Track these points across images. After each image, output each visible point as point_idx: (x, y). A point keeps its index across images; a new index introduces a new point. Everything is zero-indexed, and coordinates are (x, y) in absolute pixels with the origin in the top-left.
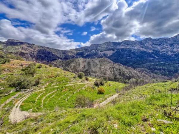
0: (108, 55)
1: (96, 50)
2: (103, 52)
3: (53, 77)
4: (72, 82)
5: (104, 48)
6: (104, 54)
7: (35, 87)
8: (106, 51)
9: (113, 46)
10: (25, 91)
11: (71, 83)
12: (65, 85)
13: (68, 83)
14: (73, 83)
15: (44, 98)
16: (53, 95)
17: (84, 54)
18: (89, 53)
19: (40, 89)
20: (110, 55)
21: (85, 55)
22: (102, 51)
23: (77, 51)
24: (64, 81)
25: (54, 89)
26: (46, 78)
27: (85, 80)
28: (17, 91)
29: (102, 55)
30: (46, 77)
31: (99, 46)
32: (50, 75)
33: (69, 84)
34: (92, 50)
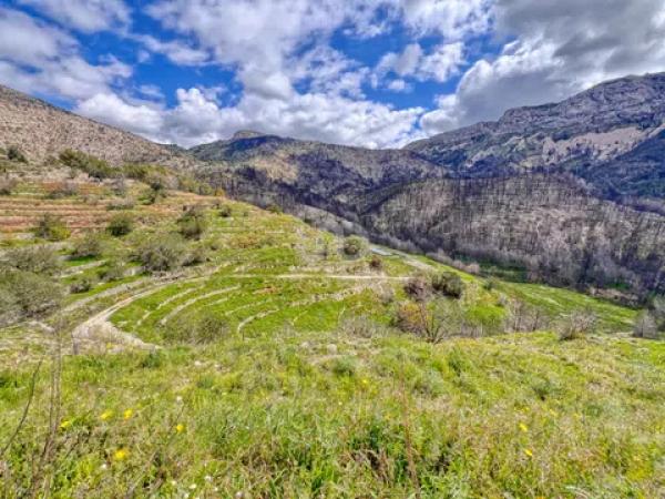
0: (603, 157)
1: (534, 132)
2: (572, 143)
3: (252, 244)
4: (305, 269)
5: (581, 120)
6: (577, 151)
7: (188, 269)
8: (591, 136)
9: (648, 101)
10: (161, 275)
11: (299, 272)
12: (277, 273)
13: (292, 268)
14: (309, 273)
15: (192, 301)
16: (220, 298)
17: (465, 158)
18: (490, 151)
19: (200, 276)
20: (615, 151)
21: (470, 161)
22: (565, 137)
23: (437, 148)
24: (278, 261)
25: (233, 282)
26: (228, 248)
27: (367, 265)
28: (145, 273)
29: (559, 158)
30: (229, 244)
31: (554, 110)
32: (245, 238)
33: (290, 273)
34: (511, 135)
